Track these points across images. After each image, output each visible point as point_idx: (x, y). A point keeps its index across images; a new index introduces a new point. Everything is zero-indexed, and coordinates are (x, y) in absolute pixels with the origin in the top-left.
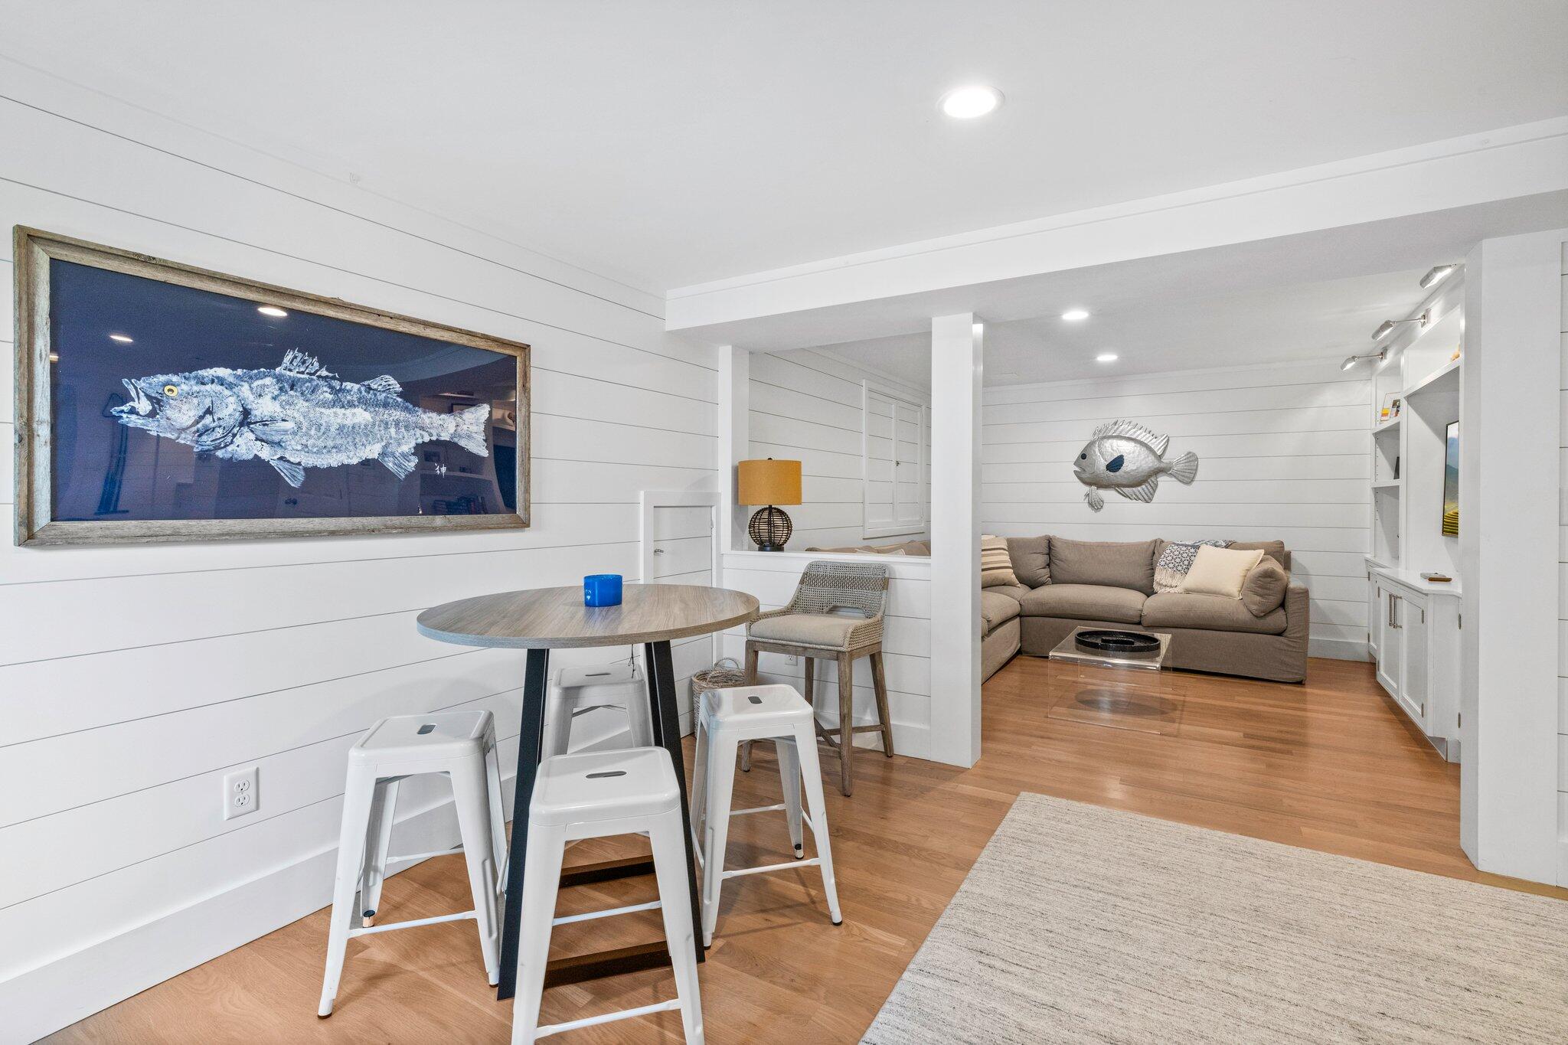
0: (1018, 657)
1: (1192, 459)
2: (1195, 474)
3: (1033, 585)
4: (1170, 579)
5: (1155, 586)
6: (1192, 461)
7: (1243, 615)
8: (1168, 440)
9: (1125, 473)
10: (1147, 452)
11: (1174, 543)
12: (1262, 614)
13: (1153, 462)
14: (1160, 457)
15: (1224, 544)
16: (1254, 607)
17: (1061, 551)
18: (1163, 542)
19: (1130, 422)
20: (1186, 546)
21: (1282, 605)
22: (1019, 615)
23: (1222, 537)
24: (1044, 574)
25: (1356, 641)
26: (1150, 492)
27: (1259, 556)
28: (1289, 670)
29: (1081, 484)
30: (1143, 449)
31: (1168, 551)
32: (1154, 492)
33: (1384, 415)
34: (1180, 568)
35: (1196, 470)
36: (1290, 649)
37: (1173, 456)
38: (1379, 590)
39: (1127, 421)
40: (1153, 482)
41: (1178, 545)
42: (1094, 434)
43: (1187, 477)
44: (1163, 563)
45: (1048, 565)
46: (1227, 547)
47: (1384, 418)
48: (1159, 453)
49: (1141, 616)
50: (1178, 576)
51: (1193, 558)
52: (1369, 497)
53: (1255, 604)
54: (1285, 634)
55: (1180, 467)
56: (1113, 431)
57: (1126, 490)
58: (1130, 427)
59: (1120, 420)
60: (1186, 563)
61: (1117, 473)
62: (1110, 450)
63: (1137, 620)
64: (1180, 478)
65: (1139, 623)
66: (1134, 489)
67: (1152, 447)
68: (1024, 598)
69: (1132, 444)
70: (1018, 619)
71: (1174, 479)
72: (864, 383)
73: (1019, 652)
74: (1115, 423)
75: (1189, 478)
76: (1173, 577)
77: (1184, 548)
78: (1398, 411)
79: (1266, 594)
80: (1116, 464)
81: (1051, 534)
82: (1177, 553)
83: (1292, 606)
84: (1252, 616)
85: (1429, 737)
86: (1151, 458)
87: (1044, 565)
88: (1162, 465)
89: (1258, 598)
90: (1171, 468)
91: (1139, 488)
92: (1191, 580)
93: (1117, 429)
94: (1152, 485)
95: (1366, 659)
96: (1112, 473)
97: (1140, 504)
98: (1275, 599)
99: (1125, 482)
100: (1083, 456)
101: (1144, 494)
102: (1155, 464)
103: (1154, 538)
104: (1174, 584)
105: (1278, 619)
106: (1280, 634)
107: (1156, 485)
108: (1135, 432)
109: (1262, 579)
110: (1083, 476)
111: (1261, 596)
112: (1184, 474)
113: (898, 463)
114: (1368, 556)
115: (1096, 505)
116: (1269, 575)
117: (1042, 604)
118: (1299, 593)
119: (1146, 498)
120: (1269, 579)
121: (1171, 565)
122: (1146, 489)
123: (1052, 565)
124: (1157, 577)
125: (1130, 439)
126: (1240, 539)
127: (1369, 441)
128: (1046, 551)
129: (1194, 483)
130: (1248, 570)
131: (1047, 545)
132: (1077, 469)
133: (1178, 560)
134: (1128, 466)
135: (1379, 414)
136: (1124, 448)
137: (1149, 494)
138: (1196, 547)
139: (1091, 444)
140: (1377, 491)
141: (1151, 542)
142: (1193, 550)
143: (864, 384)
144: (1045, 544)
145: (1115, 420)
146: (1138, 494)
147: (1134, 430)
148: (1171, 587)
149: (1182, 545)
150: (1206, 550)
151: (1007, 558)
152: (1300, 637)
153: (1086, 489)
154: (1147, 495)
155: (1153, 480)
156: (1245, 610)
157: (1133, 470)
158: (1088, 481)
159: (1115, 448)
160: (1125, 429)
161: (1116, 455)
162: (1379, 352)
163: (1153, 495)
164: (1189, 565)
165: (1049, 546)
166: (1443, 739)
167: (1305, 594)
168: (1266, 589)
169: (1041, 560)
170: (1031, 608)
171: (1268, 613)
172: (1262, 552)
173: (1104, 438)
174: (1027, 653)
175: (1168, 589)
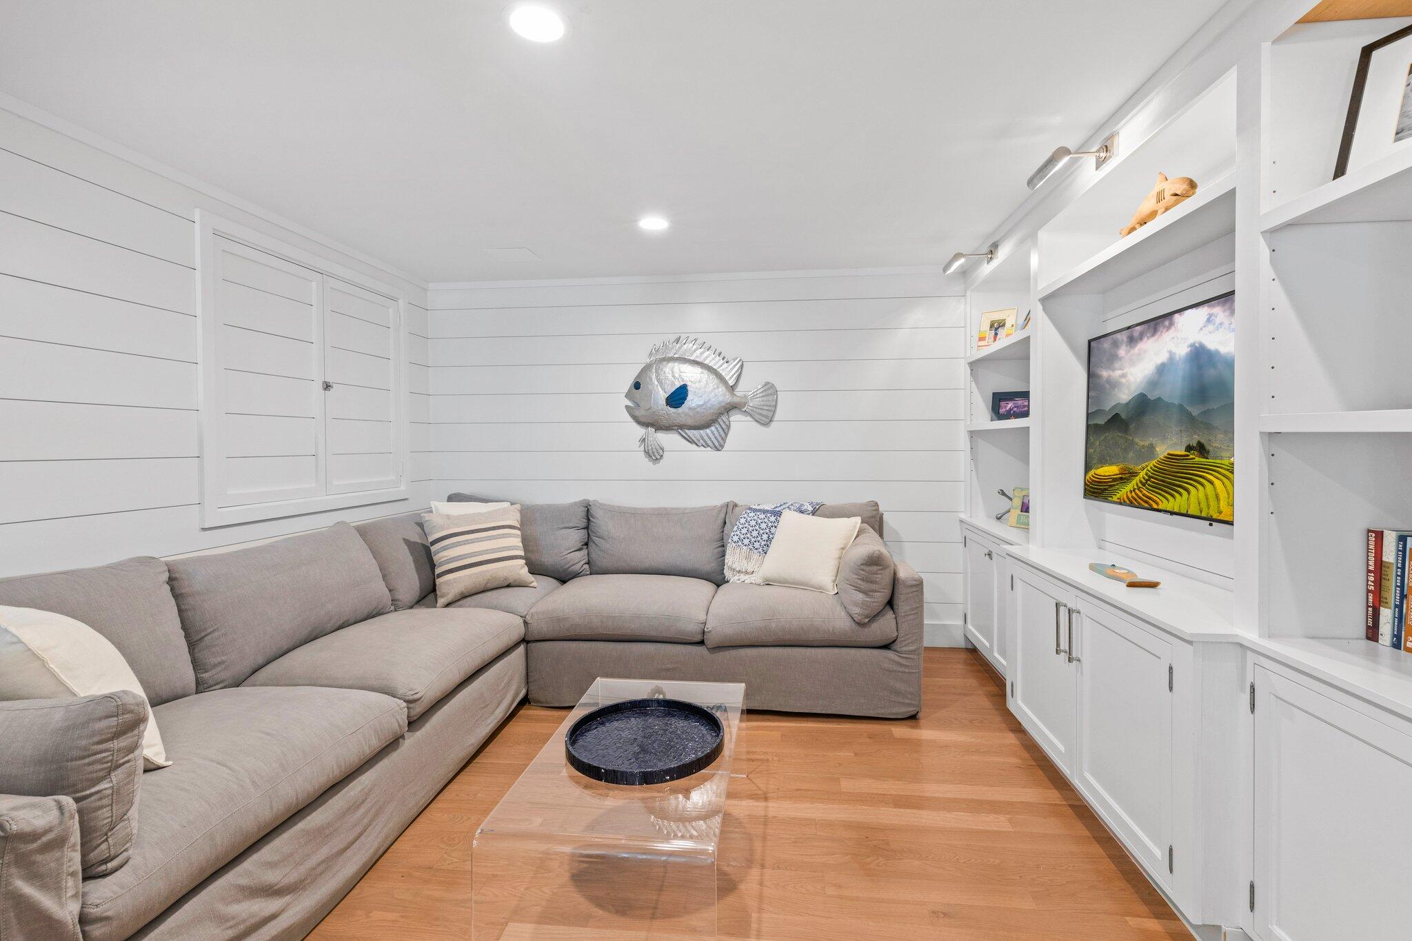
0: (522, 712)
1: (770, 390)
2: (774, 412)
3: (563, 577)
4: (745, 562)
5: (727, 573)
6: (771, 394)
7: (839, 622)
8: (742, 367)
9: (691, 409)
10: (716, 381)
11: (750, 509)
12: (867, 620)
13: (724, 395)
14: (733, 388)
15: (810, 509)
16: (856, 611)
17: (604, 524)
18: (736, 505)
19: (696, 340)
20: (765, 512)
21: (890, 603)
22: (524, 641)
23: (809, 496)
24: (577, 559)
25: (951, 623)
26: (720, 436)
27: (855, 526)
28: (901, 700)
29: (635, 425)
30: (712, 376)
31: (743, 521)
32: (726, 435)
33: (982, 339)
34: (757, 545)
35: (775, 406)
36: (902, 669)
37: (749, 387)
38: (1012, 579)
39: (692, 337)
40: (724, 422)
41: (755, 510)
42: (651, 354)
43: (763, 416)
44: (736, 538)
45: (586, 544)
46: (813, 513)
47: (982, 343)
48: (731, 383)
49: (704, 632)
50: (755, 556)
51: (773, 530)
52: (963, 442)
53: (856, 605)
54: (895, 646)
55: (756, 402)
56: (674, 351)
57: (691, 433)
58: (695, 347)
59: (683, 337)
60: (765, 537)
61: (680, 410)
62: (670, 376)
63: (698, 638)
64: (757, 417)
65: (702, 643)
66: (701, 431)
67: (723, 374)
68: (533, 610)
69: (698, 370)
70: (522, 648)
71: (749, 418)
72: (196, 214)
73: (525, 701)
74: (678, 341)
75: (766, 417)
76: (748, 558)
77: (762, 516)
78: (996, 334)
79: (872, 591)
80: (678, 397)
81: (591, 497)
82: (753, 523)
83: (903, 605)
84: (854, 625)
85: (1195, 927)
86: (722, 389)
87: (579, 545)
88: (735, 400)
89: (860, 596)
90: (745, 404)
91: (708, 431)
92: (772, 565)
93: (680, 348)
94: (724, 426)
95: (961, 643)
96: (673, 410)
97: (709, 453)
98: (881, 597)
99: (690, 422)
100: (637, 386)
101: (713, 439)
102: (728, 398)
103: (726, 501)
104: (750, 570)
105: (885, 626)
106: (886, 647)
107: (729, 427)
108: (702, 353)
109: (864, 567)
110: (637, 413)
111: (865, 592)
112: (761, 412)
113: (327, 386)
114: (963, 516)
115: (654, 455)
116: (875, 561)
117: (559, 620)
118: (912, 586)
119: (717, 444)
120: (875, 568)
121: (746, 541)
122: (716, 432)
123: (591, 544)
124: (729, 559)
125: (695, 363)
126: (830, 500)
127: (963, 371)
128: (583, 523)
129: (773, 424)
130: (843, 549)
131: (584, 514)
132: (630, 404)
133: (755, 534)
134: (692, 401)
135: (976, 337)
136: (689, 375)
137: (720, 439)
138: (778, 514)
139: (646, 369)
140: (973, 434)
141: (722, 507)
142: (773, 519)
143: (197, 219)
144: (581, 512)
145: (677, 336)
146: (706, 438)
147: (702, 350)
148: (746, 573)
149: (760, 510)
150: (789, 517)
151: (517, 542)
152: (914, 651)
153: (640, 431)
154: (717, 439)
155: (725, 419)
156: (843, 614)
157: (699, 406)
158: (642, 420)
159: (677, 375)
160: (688, 349)
161: (678, 385)
162: (985, 249)
163: (724, 440)
164: (769, 540)
165: (588, 517)
166: (1218, 928)
167: (919, 585)
168: (871, 582)
169: (575, 537)
170: (541, 627)
171: (874, 618)
172: (858, 520)
173: (663, 360)
174: (537, 701)
175: (743, 577)
